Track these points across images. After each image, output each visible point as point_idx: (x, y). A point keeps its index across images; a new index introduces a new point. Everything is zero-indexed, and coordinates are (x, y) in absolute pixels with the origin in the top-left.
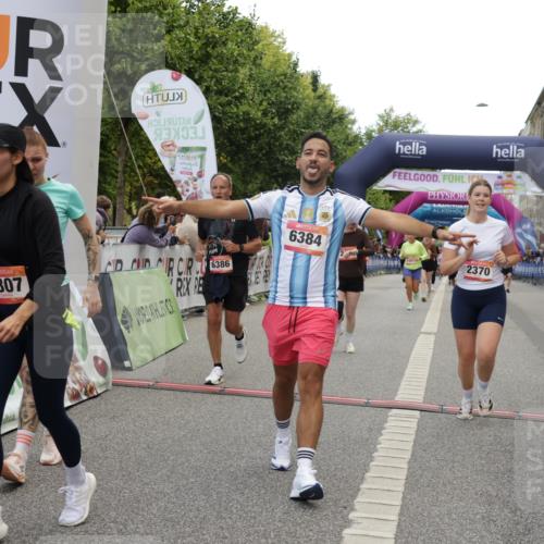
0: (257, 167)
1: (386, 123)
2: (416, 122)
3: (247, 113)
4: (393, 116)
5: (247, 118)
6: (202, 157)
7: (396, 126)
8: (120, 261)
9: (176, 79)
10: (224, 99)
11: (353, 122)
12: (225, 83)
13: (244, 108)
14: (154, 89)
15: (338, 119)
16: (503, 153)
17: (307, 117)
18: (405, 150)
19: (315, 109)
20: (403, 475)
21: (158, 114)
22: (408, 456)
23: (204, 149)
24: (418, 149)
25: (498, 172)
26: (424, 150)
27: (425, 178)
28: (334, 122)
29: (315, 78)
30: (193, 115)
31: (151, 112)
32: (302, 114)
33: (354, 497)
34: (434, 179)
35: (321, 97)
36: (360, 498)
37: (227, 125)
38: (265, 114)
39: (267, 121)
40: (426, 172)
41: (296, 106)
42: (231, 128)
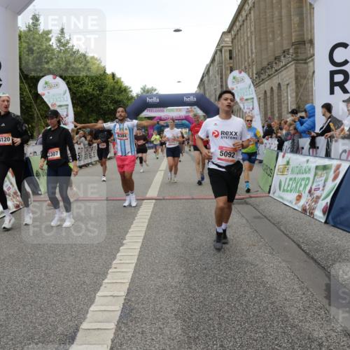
0: (92, 111)
1: (144, 91)
2: (155, 90)
3: (86, 90)
4: (146, 88)
5: (86, 92)
6: (67, 108)
7: (148, 91)
8: (35, 152)
9: (54, 78)
10: (76, 85)
11: (131, 91)
12: (75, 79)
13: (84, 88)
14: (46, 83)
15: (124, 91)
16: (188, 100)
17: (111, 90)
18: (151, 100)
19: (114, 87)
20: (146, 225)
21: (48, 93)
22: (149, 217)
23: (67, 105)
24: (155, 100)
25: (188, 107)
26: (158, 100)
27: (159, 111)
28: (122, 91)
29: (113, 75)
30: (62, 92)
31: (46, 92)
32: (109, 89)
33: (126, 234)
34: (163, 111)
35: (117, 82)
36: (128, 235)
37: (78, 95)
38: (93, 90)
39: (94, 92)
40: (160, 109)
41: (106, 86)
42: (80, 96)
